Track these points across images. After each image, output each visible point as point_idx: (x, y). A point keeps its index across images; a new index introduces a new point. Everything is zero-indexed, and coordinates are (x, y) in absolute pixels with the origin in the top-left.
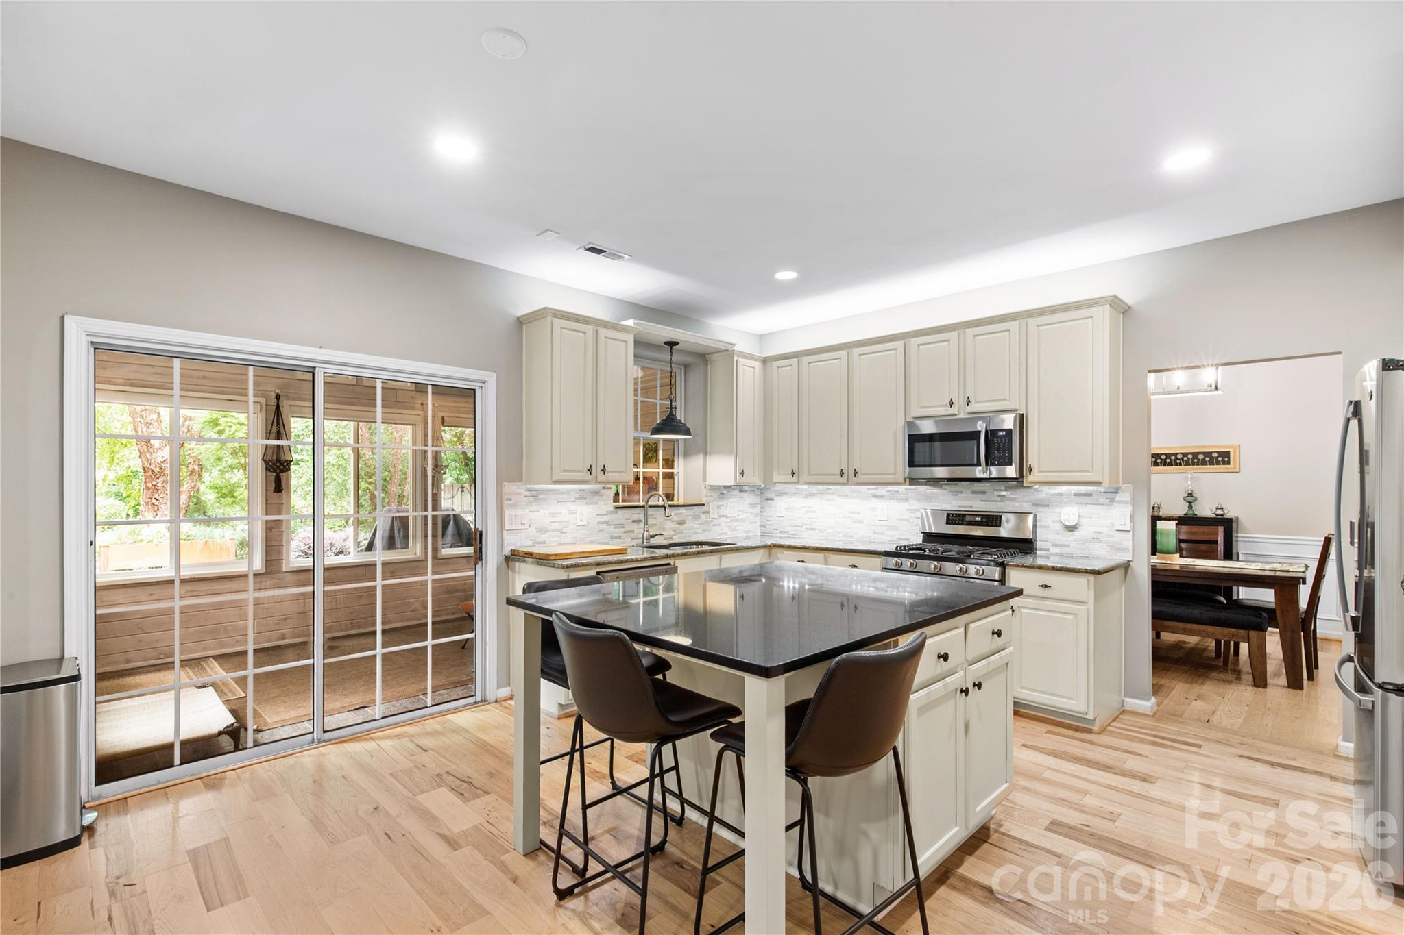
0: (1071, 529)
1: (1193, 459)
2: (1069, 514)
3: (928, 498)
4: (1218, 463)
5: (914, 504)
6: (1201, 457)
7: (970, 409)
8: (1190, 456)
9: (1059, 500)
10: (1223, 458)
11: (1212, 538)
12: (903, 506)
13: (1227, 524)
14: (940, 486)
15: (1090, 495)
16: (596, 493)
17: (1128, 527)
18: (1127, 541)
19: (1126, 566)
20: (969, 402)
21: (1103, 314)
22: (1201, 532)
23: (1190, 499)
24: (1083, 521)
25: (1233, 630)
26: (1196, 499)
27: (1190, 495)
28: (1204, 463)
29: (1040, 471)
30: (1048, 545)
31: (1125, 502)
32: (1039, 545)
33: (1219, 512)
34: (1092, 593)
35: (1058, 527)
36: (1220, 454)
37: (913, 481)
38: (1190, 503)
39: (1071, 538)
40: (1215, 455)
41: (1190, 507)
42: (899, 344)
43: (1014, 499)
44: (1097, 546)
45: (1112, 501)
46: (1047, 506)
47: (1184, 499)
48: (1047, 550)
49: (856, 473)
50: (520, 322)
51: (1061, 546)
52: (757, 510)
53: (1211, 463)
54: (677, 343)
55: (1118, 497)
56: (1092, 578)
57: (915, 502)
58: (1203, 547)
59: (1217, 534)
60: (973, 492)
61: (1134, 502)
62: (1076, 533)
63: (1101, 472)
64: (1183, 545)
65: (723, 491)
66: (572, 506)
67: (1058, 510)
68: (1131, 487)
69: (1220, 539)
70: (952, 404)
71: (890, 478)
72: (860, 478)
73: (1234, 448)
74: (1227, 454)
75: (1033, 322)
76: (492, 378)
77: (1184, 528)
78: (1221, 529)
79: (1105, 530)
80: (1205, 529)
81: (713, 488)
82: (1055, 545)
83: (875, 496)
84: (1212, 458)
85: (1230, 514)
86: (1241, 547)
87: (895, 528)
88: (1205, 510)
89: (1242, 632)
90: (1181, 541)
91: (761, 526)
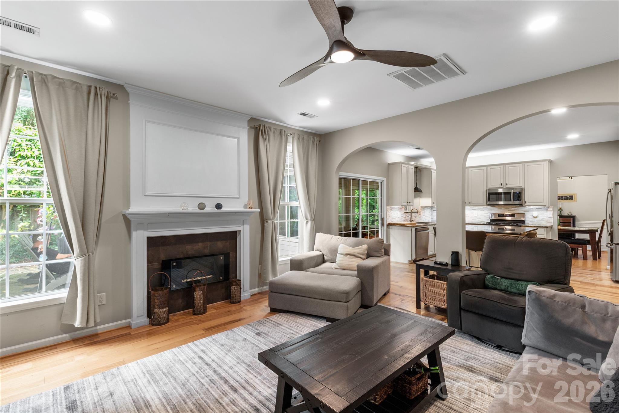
0: (535, 217)
1: (561, 198)
2: (535, 214)
3: (491, 210)
4: (569, 199)
5: (486, 212)
6: (564, 197)
7: (507, 186)
8: (560, 197)
9: (532, 210)
10: (571, 198)
11: (570, 222)
12: (483, 212)
13: (573, 217)
14: (495, 207)
15: (541, 209)
16: (401, 208)
17: (552, 217)
18: (552, 220)
19: (551, 227)
20: (507, 184)
21: (546, 164)
22: (566, 220)
23: (560, 210)
24: (539, 215)
25: (578, 245)
26: (562, 210)
27: (561, 209)
28: (565, 199)
29: (529, 203)
30: (529, 222)
31: (551, 210)
32: (526, 222)
33: (570, 214)
34: (545, 232)
35: (531, 217)
36: (570, 196)
37: (489, 205)
38: (560, 211)
39: (535, 220)
40: (568, 197)
41: (561, 213)
42: (485, 168)
43: (518, 210)
44: (543, 222)
45: (547, 210)
46: (528, 212)
47: (558, 210)
48: (528, 223)
49: (470, 203)
50: (389, 164)
51: (532, 222)
52: (430, 214)
53: (567, 199)
54: (418, 167)
55: (549, 209)
56: (545, 229)
57: (487, 211)
58: (566, 224)
59: (571, 220)
60: (505, 208)
61: (553, 210)
62: (537, 218)
63: (546, 203)
64: (561, 224)
65: (424, 208)
66: (397, 212)
67: (532, 213)
68: (552, 206)
69: (572, 222)
70: (502, 185)
71: (482, 204)
72: (471, 204)
73: (574, 194)
74: (572, 197)
75: (526, 164)
76: (385, 179)
77: (561, 219)
78: (572, 219)
79: (545, 218)
80: (567, 219)
81: (422, 207)
82: (530, 222)
83: (473, 209)
84: (567, 198)
85: (573, 215)
86: (576, 224)
87: (480, 218)
88: (565, 213)
89: (580, 245)
90: (561, 223)
91: (431, 219)
